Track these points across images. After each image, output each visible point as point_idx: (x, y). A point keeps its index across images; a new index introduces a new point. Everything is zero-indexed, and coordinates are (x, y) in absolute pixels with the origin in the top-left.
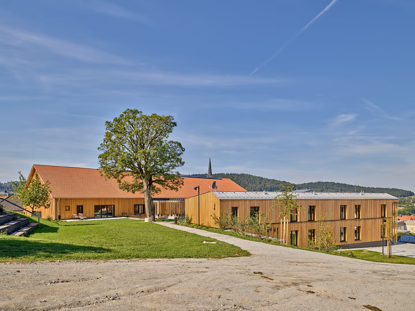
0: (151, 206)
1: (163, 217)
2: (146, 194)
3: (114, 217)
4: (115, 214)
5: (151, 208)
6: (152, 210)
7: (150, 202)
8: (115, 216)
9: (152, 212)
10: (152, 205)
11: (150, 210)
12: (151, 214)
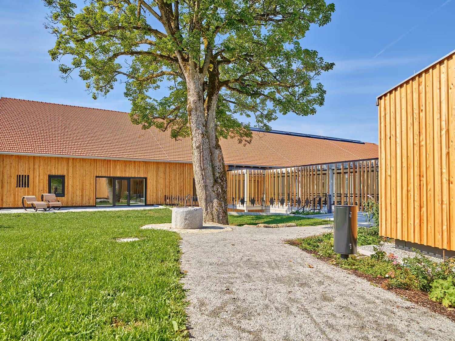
0: (213, 168)
1: (257, 207)
2: (194, 121)
3: (146, 205)
4: (148, 199)
5: (214, 174)
6: (216, 181)
7: (212, 154)
8: (148, 203)
9: (215, 189)
10: (217, 163)
11: (210, 181)
12: (213, 194)
